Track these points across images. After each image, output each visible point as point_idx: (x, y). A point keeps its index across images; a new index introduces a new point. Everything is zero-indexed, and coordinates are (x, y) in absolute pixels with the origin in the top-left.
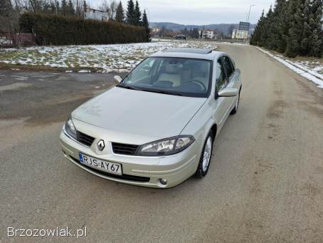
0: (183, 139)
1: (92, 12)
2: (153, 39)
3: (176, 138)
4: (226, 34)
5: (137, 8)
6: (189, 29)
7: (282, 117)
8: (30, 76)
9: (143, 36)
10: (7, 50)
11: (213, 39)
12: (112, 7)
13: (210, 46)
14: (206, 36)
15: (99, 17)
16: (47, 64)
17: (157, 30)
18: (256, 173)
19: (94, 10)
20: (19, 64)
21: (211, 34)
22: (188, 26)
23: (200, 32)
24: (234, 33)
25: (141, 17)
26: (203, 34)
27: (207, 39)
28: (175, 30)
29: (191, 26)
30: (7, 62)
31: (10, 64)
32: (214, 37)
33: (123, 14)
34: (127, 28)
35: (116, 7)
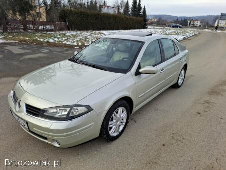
0: (78, 108)
1: (106, 8)
2: (149, 27)
3: (72, 107)
4: (210, 23)
5: (140, 5)
6: (180, 20)
7: (222, 95)
8: (50, 50)
9: (142, 25)
10: (48, 33)
11: (199, 27)
12: (122, 4)
13: (192, 32)
14: (193, 25)
15: (111, 12)
16: (65, 42)
17: (155, 20)
18: (164, 145)
19: (108, 7)
20: (48, 42)
21: (198, 24)
22: (180, 17)
23: (189, 22)
24: (216, 23)
25: (142, 11)
26: (191, 23)
27: (194, 27)
28: (169, 21)
29: (182, 18)
30: (42, 40)
31: (43, 41)
32: (200, 26)
33: (129, 9)
34: (130, 19)
35: (124, 4)
